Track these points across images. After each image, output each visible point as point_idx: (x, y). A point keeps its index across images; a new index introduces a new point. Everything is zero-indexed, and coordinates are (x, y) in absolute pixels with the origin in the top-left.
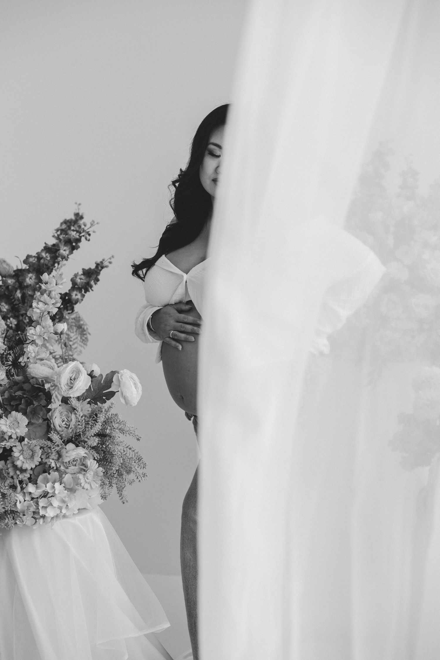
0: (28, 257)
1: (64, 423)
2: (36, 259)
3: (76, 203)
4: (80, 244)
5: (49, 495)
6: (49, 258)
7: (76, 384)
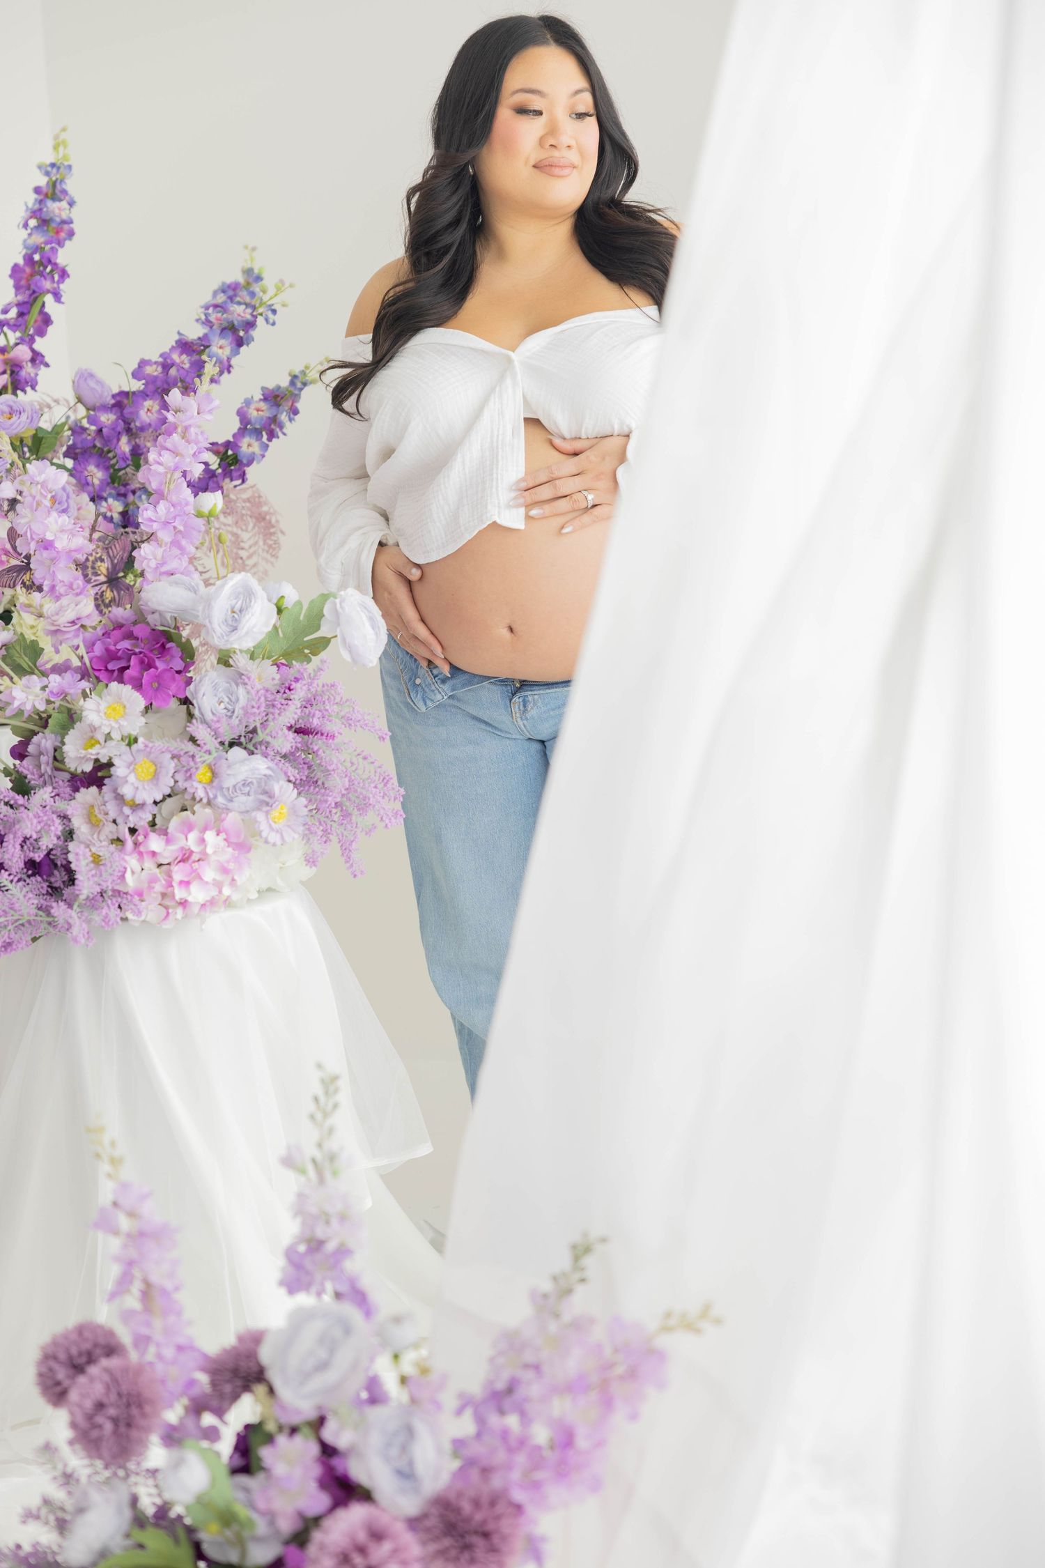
0: (143, 363)
1: (222, 706)
2: (160, 369)
3: (246, 247)
4: (255, 333)
5: (195, 857)
6: (187, 366)
7: (244, 621)
